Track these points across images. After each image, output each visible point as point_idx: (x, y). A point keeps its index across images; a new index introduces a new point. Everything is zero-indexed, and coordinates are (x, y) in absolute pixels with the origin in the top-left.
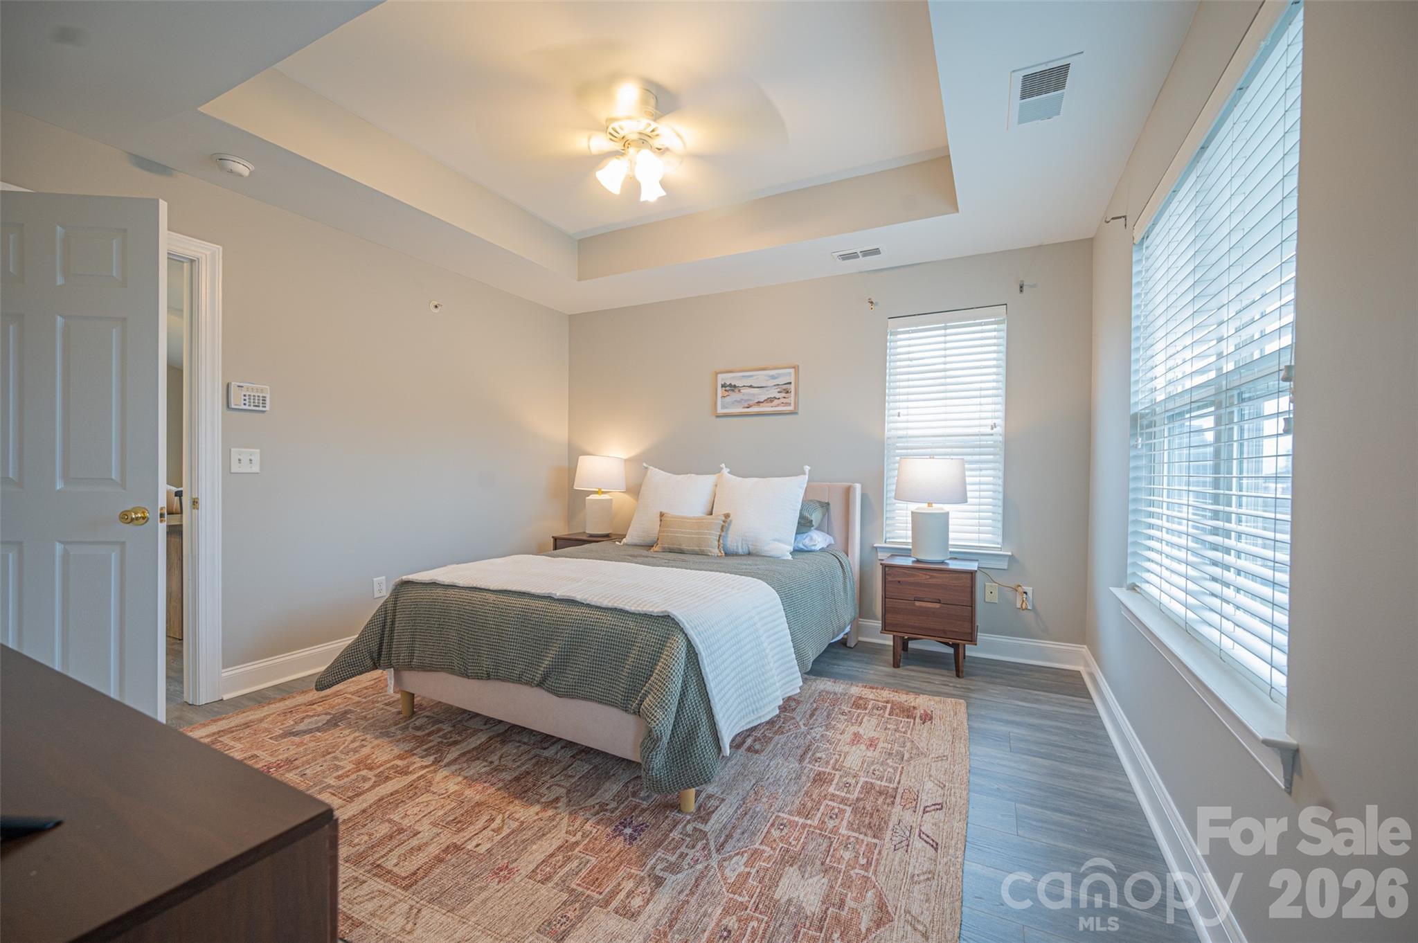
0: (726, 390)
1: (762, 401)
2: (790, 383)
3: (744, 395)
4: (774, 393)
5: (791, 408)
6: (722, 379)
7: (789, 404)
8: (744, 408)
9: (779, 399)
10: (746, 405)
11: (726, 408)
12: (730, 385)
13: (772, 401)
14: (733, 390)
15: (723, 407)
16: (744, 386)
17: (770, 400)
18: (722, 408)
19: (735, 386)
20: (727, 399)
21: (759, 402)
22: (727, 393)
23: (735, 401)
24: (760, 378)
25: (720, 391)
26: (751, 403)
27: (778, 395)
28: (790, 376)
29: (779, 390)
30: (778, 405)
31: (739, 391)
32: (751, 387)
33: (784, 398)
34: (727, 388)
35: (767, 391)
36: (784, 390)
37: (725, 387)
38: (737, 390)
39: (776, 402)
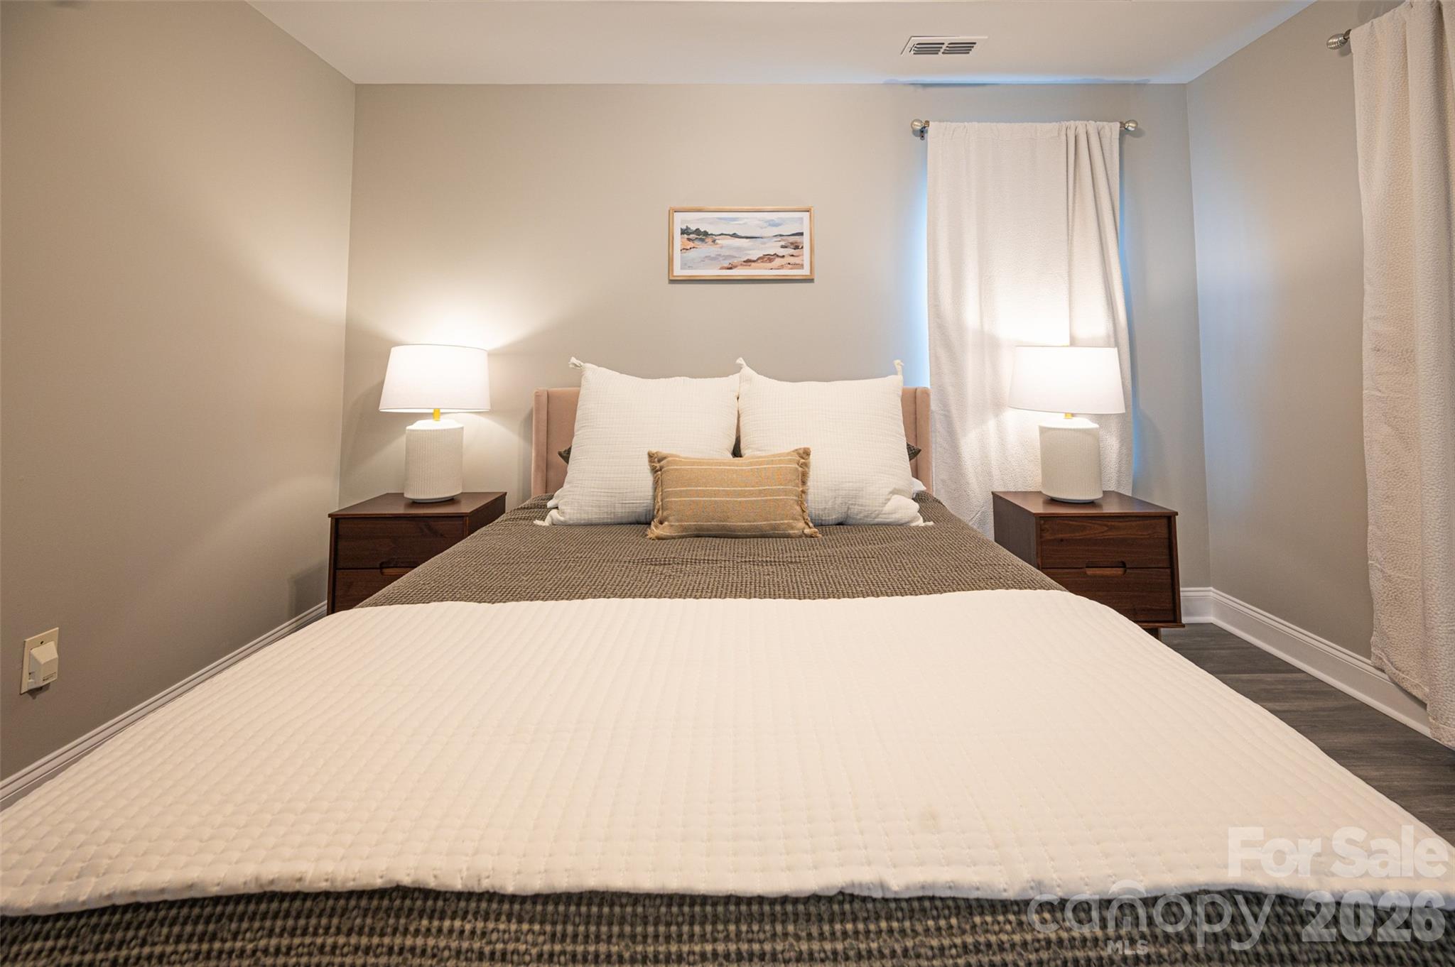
0: (689, 239)
1: (755, 259)
2: (802, 234)
3: (721, 247)
4: (774, 248)
5: (805, 272)
6: (680, 221)
7: (801, 266)
8: (722, 268)
9: (783, 256)
10: (726, 264)
11: (690, 267)
12: (697, 232)
13: (770, 260)
14: (702, 240)
15: (684, 266)
16: (722, 234)
17: (769, 258)
18: (682, 269)
19: (706, 234)
20: (692, 254)
21: (748, 261)
22: (691, 244)
23: (706, 257)
24: (749, 223)
25: (678, 240)
26: (735, 261)
27: (781, 252)
28: (802, 223)
29: (783, 243)
30: (782, 267)
31: (714, 241)
32: (735, 236)
33: (792, 256)
34: (692, 236)
35: (764, 243)
36: (792, 244)
37: (689, 234)
38: (709, 240)
39: (778, 262)
